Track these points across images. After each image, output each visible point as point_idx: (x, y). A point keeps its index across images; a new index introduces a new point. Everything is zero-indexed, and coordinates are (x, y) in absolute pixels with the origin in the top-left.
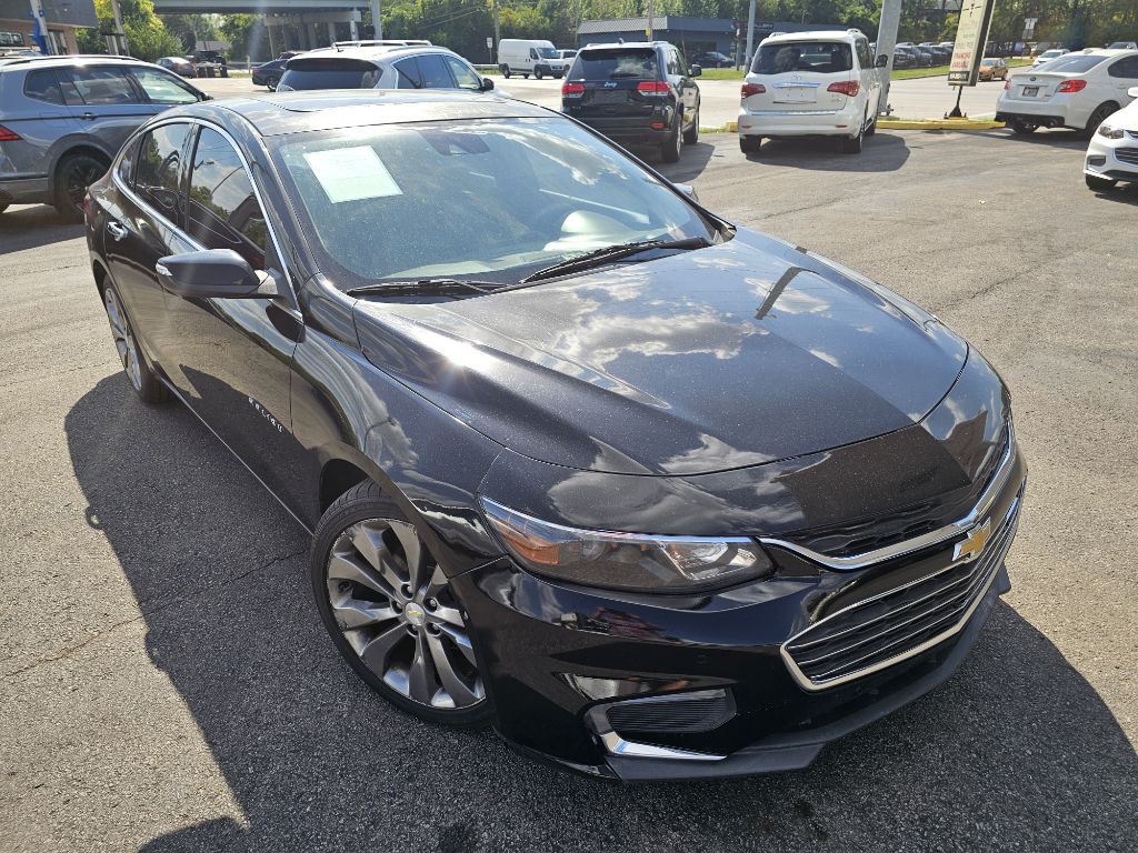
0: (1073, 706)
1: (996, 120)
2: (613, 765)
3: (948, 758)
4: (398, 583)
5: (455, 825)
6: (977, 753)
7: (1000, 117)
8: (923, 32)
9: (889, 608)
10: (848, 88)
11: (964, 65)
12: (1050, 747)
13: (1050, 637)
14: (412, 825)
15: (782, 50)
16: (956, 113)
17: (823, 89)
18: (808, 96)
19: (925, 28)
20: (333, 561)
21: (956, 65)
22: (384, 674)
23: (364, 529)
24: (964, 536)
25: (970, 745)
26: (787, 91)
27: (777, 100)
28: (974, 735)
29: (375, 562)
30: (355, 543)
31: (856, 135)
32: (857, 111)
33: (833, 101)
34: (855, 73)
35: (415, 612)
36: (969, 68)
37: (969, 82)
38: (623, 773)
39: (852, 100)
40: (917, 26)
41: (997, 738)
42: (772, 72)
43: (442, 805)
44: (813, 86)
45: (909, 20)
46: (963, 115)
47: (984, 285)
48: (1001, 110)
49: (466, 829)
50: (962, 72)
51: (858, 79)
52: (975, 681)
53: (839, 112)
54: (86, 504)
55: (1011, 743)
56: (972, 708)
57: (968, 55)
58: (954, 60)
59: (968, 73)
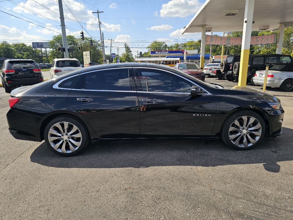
22: (239, 146)
23: (237, 120)
29: (238, 125)
30: (235, 123)
35: (245, 131)
44: (74, 70)
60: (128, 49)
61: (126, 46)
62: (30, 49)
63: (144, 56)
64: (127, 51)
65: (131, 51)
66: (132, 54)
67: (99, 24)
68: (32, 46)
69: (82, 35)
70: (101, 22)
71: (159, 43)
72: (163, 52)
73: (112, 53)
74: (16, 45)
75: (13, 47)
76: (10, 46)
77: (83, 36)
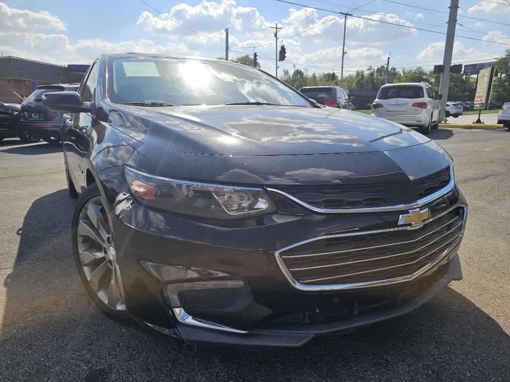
0: (503, 353)
1: (498, 123)
2: (180, 330)
3: (412, 371)
4: (106, 236)
5: (100, 369)
6: (432, 371)
7: (500, 122)
8: (467, 97)
9: (353, 246)
10: (423, 105)
11: (481, 100)
12: (484, 374)
13: (495, 318)
14: (78, 366)
15: (391, 90)
16: (479, 121)
17: (410, 106)
18: (403, 108)
19: (468, 95)
20: (80, 224)
21: (478, 101)
22: (98, 291)
24: (407, 212)
25: (429, 366)
26: (393, 106)
27: (389, 110)
28: (432, 361)
29: (95, 223)
31: (427, 125)
32: (427, 115)
33: (415, 110)
34: (426, 99)
35: (112, 253)
36: (484, 102)
37: (484, 108)
38: (185, 335)
39: (424, 110)
40: (464, 95)
41: (448, 365)
42: (387, 98)
43: (99, 358)
44: (406, 104)
45: (459, 93)
46: (482, 122)
47: (482, 176)
48: (500, 119)
49: (106, 371)
50: (480, 104)
51: (427, 102)
52: (440, 334)
53: (418, 115)
54: (21, 227)
55: (457, 368)
56: (435, 347)
57: (483, 96)
58: (476, 99)
59: (483, 104)
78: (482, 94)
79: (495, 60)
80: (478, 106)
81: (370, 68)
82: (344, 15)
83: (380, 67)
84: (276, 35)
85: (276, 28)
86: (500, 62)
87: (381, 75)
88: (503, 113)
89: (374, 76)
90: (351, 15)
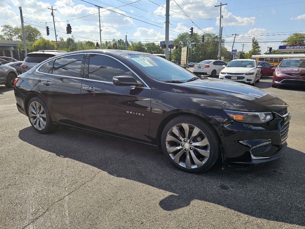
20: (167, 136)
21: (182, 63)
22: (179, 163)
23: (175, 127)
29: (178, 135)
30: (173, 131)
35: (187, 146)
36: (185, 63)
37: (186, 66)
60: (255, 44)
61: (253, 41)
62: (158, 48)
63: (275, 52)
64: (254, 47)
65: (259, 47)
66: (260, 50)
67: (220, 17)
68: (160, 45)
69: (191, 30)
70: (222, 16)
71: (302, 36)
72: (297, 46)
73: (234, 49)
74: (148, 44)
75: (145, 46)
76: (143, 46)
77: (192, 32)
78: (184, 60)
79: (173, 40)
80: (183, 65)
81: (114, 40)
82: (98, 7)
83: (119, 40)
84: (52, 14)
85: (52, 9)
86: (176, 41)
87: (120, 45)
88: (195, 69)
89: (116, 45)
90: (102, 8)
